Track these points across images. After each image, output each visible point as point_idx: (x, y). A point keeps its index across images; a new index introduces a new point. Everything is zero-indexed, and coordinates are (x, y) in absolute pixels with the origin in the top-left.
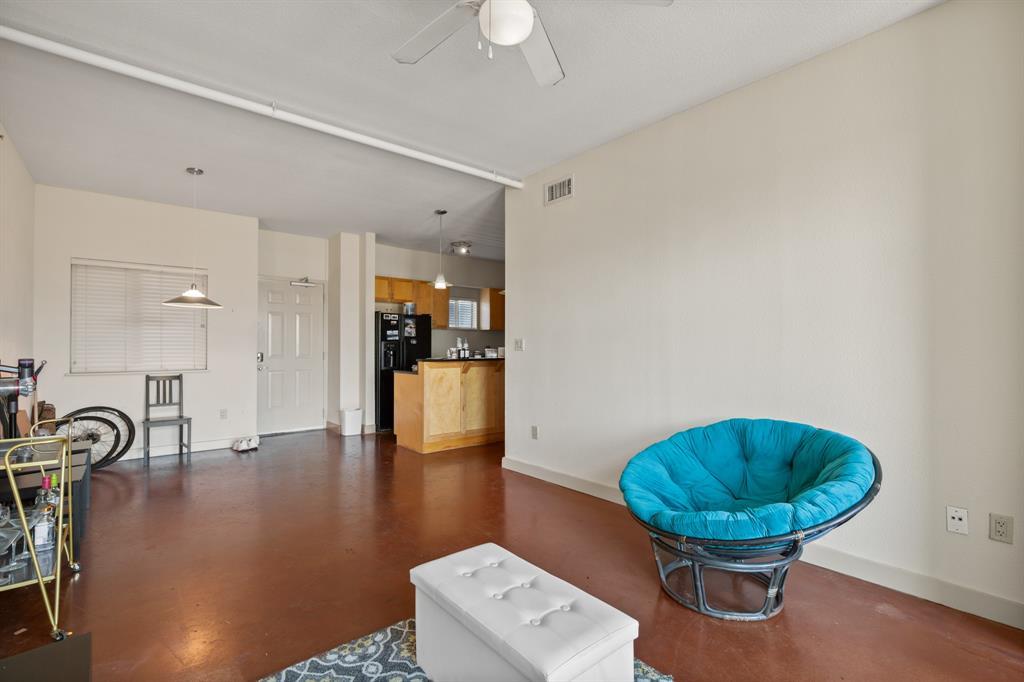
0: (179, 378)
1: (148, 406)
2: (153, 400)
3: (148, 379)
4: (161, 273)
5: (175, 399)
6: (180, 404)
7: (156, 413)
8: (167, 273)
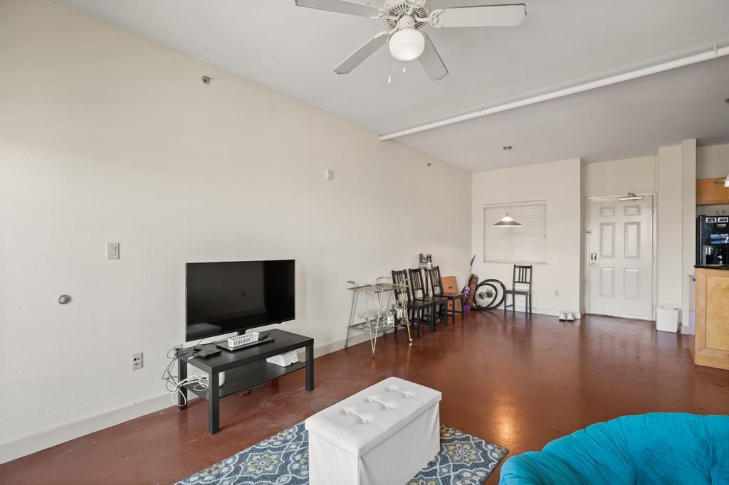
0: (530, 267)
1: (514, 282)
2: (517, 280)
3: (515, 266)
4: (522, 206)
5: (528, 280)
6: (530, 283)
7: (519, 287)
8: (525, 206)
